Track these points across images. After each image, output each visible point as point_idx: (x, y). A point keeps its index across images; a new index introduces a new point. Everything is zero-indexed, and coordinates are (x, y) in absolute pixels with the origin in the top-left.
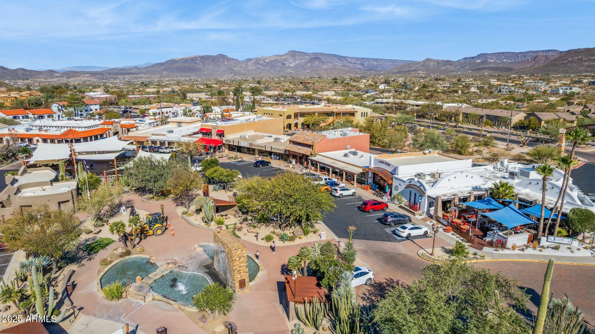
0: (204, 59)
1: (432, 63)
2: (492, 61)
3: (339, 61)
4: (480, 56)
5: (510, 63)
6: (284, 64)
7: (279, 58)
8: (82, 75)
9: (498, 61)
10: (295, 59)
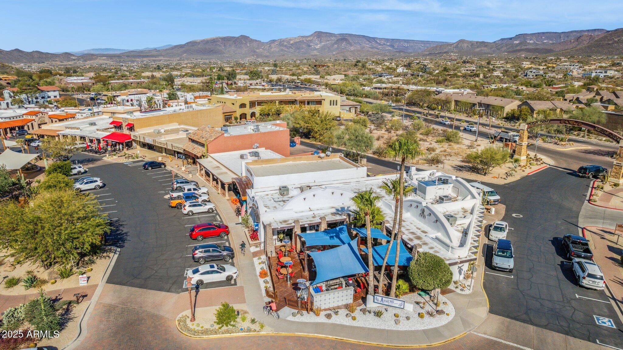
0: (226, 40)
1: (466, 45)
2: (531, 42)
3: (367, 42)
4: (518, 37)
5: (551, 44)
6: (310, 46)
7: (304, 39)
8: (99, 58)
9: (539, 42)
10: (321, 40)
